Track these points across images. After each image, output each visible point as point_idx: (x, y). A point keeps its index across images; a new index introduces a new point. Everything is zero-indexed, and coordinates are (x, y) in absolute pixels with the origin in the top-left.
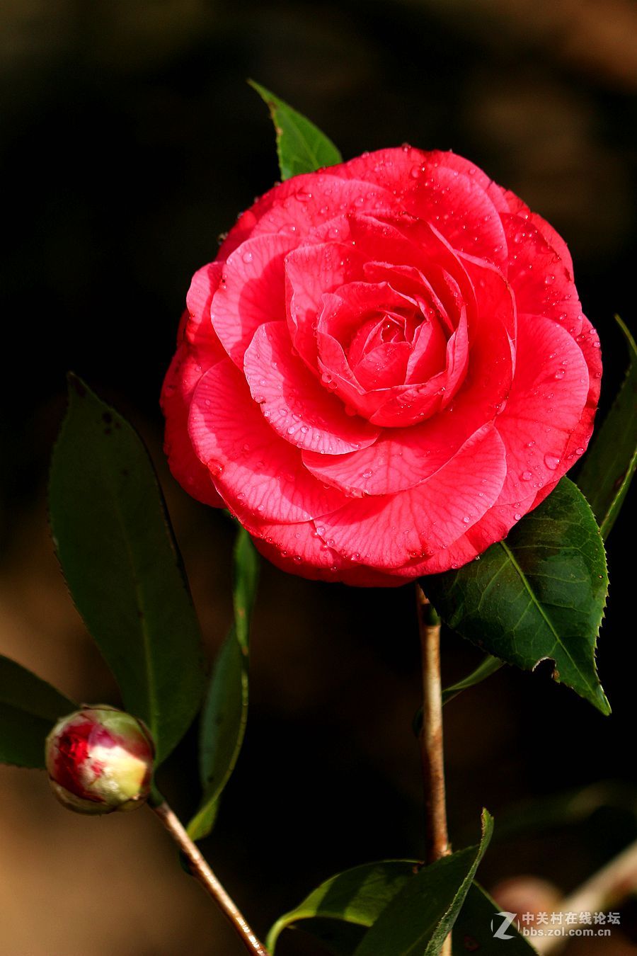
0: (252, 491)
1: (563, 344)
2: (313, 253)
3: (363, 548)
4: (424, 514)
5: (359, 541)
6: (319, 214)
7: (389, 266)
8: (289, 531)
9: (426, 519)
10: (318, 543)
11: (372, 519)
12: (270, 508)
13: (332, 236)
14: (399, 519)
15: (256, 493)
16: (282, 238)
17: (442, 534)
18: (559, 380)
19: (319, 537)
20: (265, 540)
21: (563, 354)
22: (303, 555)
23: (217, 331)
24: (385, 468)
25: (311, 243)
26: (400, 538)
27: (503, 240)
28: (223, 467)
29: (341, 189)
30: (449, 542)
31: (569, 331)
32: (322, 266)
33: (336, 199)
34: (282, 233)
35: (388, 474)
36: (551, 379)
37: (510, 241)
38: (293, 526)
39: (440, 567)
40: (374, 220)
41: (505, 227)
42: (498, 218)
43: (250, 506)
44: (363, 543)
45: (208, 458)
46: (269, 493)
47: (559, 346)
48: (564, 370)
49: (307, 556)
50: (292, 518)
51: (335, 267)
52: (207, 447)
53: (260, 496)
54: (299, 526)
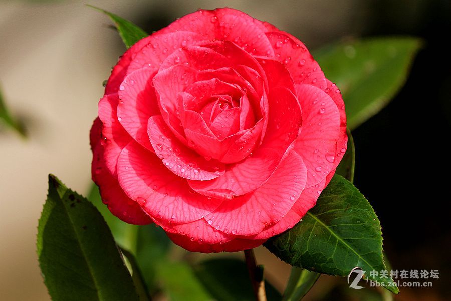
0: (166, 209)
1: (319, 95)
2: (168, 73)
3: (237, 226)
4: (266, 201)
5: (234, 223)
6: (163, 53)
7: (213, 71)
8: (192, 227)
9: (268, 204)
10: (211, 230)
11: (237, 210)
12: (179, 216)
13: (178, 61)
14: (252, 208)
15: (169, 210)
16: (146, 71)
17: (279, 209)
18: (322, 114)
19: (211, 226)
20: (180, 234)
21: (321, 101)
22: (203, 238)
23: (124, 127)
24: (237, 183)
25: (166, 67)
26: (257, 217)
27: (270, 47)
28: (146, 200)
29: (172, 38)
30: (285, 213)
31: (320, 88)
32: (173, 81)
33: (171, 44)
34: (145, 68)
35: (240, 185)
36: (319, 113)
37: (275, 47)
38: (194, 223)
39: (281, 229)
40: (198, 47)
41: (270, 39)
42: (264, 36)
43: (167, 218)
44: (236, 224)
45: (136, 197)
46: (175, 209)
47: (318, 96)
48: (324, 108)
49: (205, 238)
50: (193, 219)
51: (179, 80)
52: (134, 191)
53: (171, 210)
54: (196, 222)
